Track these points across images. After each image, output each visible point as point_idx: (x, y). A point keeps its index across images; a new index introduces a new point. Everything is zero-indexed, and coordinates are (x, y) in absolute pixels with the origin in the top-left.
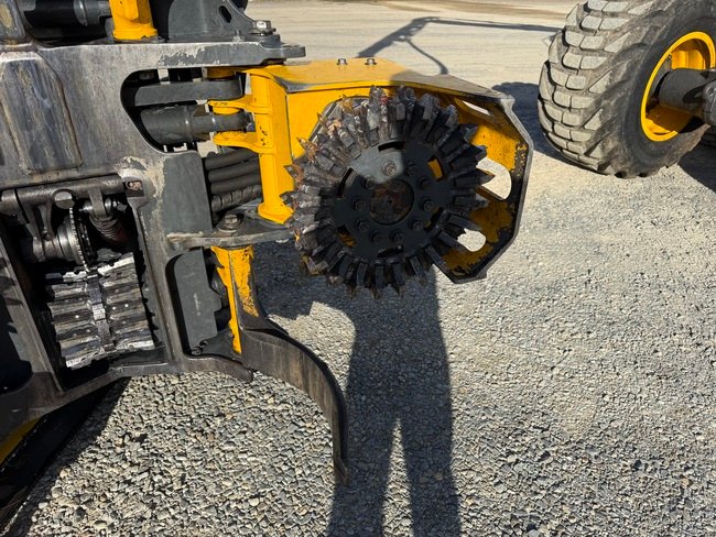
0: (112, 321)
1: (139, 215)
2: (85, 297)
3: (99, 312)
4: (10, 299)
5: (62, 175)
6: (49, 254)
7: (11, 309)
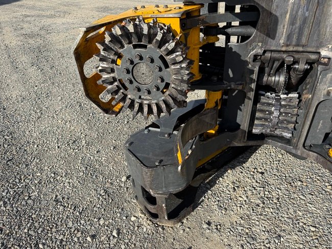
0: (280, 119)
1: (320, 75)
2: (273, 105)
3: (276, 114)
4: (248, 97)
5: (295, 49)
6: (268, 83)
7: (246, 100)
